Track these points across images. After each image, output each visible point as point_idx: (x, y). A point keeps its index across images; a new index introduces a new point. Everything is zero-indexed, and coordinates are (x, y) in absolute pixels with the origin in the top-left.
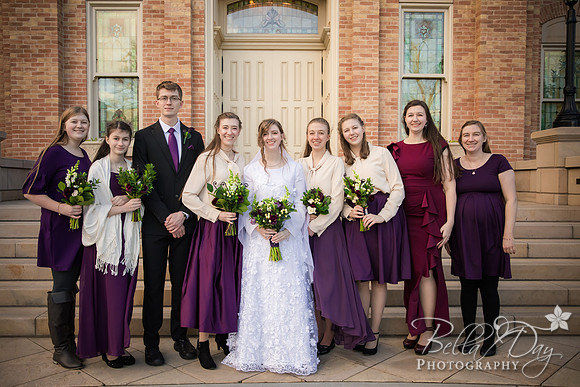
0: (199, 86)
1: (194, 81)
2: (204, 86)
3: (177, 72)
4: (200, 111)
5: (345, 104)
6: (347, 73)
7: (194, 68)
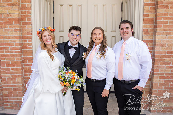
0: (26, 23)
1: (22, 19)
2: (31, 23)
3: (7, 12)
4: (29, 44)
5: (149, 37)
6: (151, 12)
7: (23, 9)
